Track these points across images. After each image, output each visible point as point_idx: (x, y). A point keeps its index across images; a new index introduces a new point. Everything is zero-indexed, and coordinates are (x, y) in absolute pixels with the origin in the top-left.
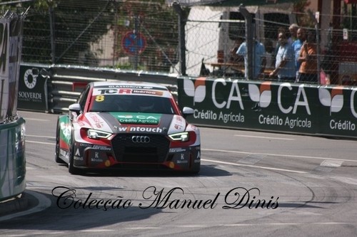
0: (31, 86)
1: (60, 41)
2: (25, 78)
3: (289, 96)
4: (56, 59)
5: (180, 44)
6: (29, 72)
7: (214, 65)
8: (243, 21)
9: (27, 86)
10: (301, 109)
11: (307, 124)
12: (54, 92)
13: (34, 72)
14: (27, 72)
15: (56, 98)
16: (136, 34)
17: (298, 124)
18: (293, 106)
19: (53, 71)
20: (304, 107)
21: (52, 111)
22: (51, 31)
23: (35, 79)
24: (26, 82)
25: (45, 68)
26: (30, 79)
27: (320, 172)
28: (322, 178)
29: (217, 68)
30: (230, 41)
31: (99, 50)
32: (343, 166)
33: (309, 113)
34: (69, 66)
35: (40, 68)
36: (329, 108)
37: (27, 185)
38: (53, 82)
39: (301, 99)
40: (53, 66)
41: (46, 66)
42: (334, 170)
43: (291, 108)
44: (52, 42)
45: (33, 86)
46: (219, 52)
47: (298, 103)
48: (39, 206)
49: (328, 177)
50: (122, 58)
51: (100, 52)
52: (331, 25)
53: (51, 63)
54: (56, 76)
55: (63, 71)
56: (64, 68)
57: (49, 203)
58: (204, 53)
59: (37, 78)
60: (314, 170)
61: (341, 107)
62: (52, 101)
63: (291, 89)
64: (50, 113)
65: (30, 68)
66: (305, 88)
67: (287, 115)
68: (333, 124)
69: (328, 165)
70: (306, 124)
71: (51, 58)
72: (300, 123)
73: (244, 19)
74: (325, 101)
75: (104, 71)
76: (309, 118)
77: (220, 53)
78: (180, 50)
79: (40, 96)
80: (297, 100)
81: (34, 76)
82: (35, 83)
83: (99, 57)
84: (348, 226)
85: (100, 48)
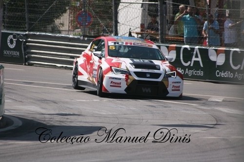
0: (12, 46)
1: (32, 16)
2: (8, 41)
3: (188, 54)
4: (29, 28)
5: (114, 18)
6: (11, 37)
7: (137, 33)
8: (157, 3)
9: (10, 46)
10: (196, 63)
11: (201, 73)
12: (28, 51)
13: (14, 37)
14: (9, 37)
15: (29, 55)
16: (84, 11)
17: (194, 73)
18: (191, 61)
19: (27, 36)
20: (199, 61)
21: (27, 64)
22: (26, 9)
23: (15, 42)
24: (9, 44)
25: (22, 34)
26: (12, 42)
27: (208, 104)
28: (209, 108)
29: (140, 36)
30: (149, 16)
31: (61, 24)
32: (223, 101)
33: (202, 66)
34: (38, 33)
35: (18, 34)
36: (215, 62)
37: (6, 111)
38: (27, 44)
39: (197, 56)
40: (27, 33)
41: (23, 33)
42: (217, 104)
43: (189, 62)
44: (26, 16)
45: (14, 47)
46: (141, 24)
47: (194, 59)
48: (13, 125)
49: (213, 108)
50: (77, 30)
51: (61, 26)
52: (217, 6)
53: (26, 31)
54: (29, 39)
55: (34, 36)
56: (35, 34)
57: (20, 123)
58: (130, 25)
59: (16, 41)
60: (204, 103)
61: (224, 62)
62: (26, 57)
63: (189, 49)
64: (25, 65)
65: (12, 34)
66: (199, 48)
67: (187, 67)
68: (218, 74)
69: (214, 100)
70: (199, 73)
71: (26, 28)
72: (196, 73)
73: (157, 2)
74: (213, 58)
75: (62, 37)
76: (202, 69)
77: (142, 26)
78: (114, 23)
79: (18, 54)
80: (194, 57)
81: (14, 40)
82: (15, 44)
83: (61, 29)
84: (224, 139)
85: (62, 22)
